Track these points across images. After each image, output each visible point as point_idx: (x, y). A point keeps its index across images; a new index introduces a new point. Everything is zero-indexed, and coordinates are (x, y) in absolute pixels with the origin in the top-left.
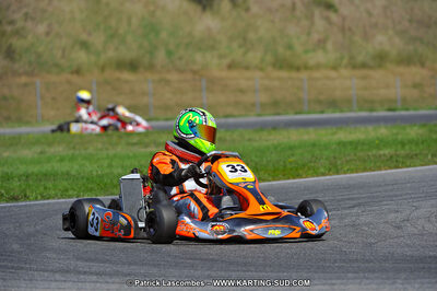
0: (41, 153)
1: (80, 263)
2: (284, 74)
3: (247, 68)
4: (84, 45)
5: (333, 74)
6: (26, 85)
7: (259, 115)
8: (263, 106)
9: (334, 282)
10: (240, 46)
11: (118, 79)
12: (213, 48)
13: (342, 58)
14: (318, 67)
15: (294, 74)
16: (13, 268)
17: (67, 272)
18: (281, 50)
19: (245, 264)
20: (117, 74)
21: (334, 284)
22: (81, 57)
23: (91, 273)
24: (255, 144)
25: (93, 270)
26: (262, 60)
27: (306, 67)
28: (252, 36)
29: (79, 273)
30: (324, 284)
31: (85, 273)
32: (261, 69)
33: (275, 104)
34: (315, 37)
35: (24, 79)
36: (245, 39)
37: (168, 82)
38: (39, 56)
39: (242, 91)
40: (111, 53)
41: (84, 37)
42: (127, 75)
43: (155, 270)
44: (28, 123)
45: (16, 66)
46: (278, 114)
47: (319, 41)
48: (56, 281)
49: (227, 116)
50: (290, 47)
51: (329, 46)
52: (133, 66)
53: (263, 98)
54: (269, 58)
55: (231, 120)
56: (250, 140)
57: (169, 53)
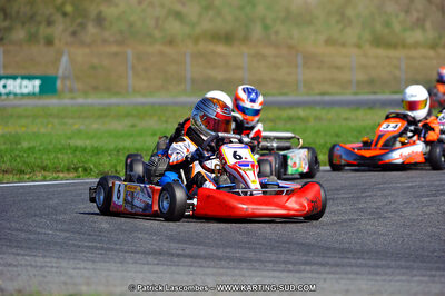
0: (133, 126)
1: (173, 245)
2: (381, 52)
3: (343, 45)
4: (178, 15)
5: (431, 53)
6: (116, 54)
7: (356, 94)
8: (359, 83)
9: (433, 272)
10: (338, 22)
11: (213, 52)
12: (310, 23)
13: (440, 37)
14: (416, 45)
15: (392, 53)
16: (102, 248)
17: (160, 253)
18: (378, 27)
19: (342, 251)
20: (211, 47)
21: (434, 276)
22: (174, 27)
23: (185, 256)
24: (352, 124)
25: (187, 252)
26: (360, 37)
27: (404, 46)
28: (350, 12)
29: (173, 255)
30: (424, 276)
31: (178, 255)
32: (358, 46)
33: (371, 82)
34: (415, 15)
35: (114, 49)
36: (343, 15)
37: (264, 57)
38: (131, 25)
39: (339, 68)
40: (206, 25)
41: (178, 7)
42: (221, 48)
43: (251, 254)
44: (117, 94)
45: (107, 34)
46: (375, 93)
47: (418, 20)
48: (148, 264)
49: (323, 94)
50: (387, 24)
51: (428, 25)
52: (227, 38)
53: (360, 76)
54: (367, 35)
55: (327, 98)
56: (346, 119)
57: (266, 28)
